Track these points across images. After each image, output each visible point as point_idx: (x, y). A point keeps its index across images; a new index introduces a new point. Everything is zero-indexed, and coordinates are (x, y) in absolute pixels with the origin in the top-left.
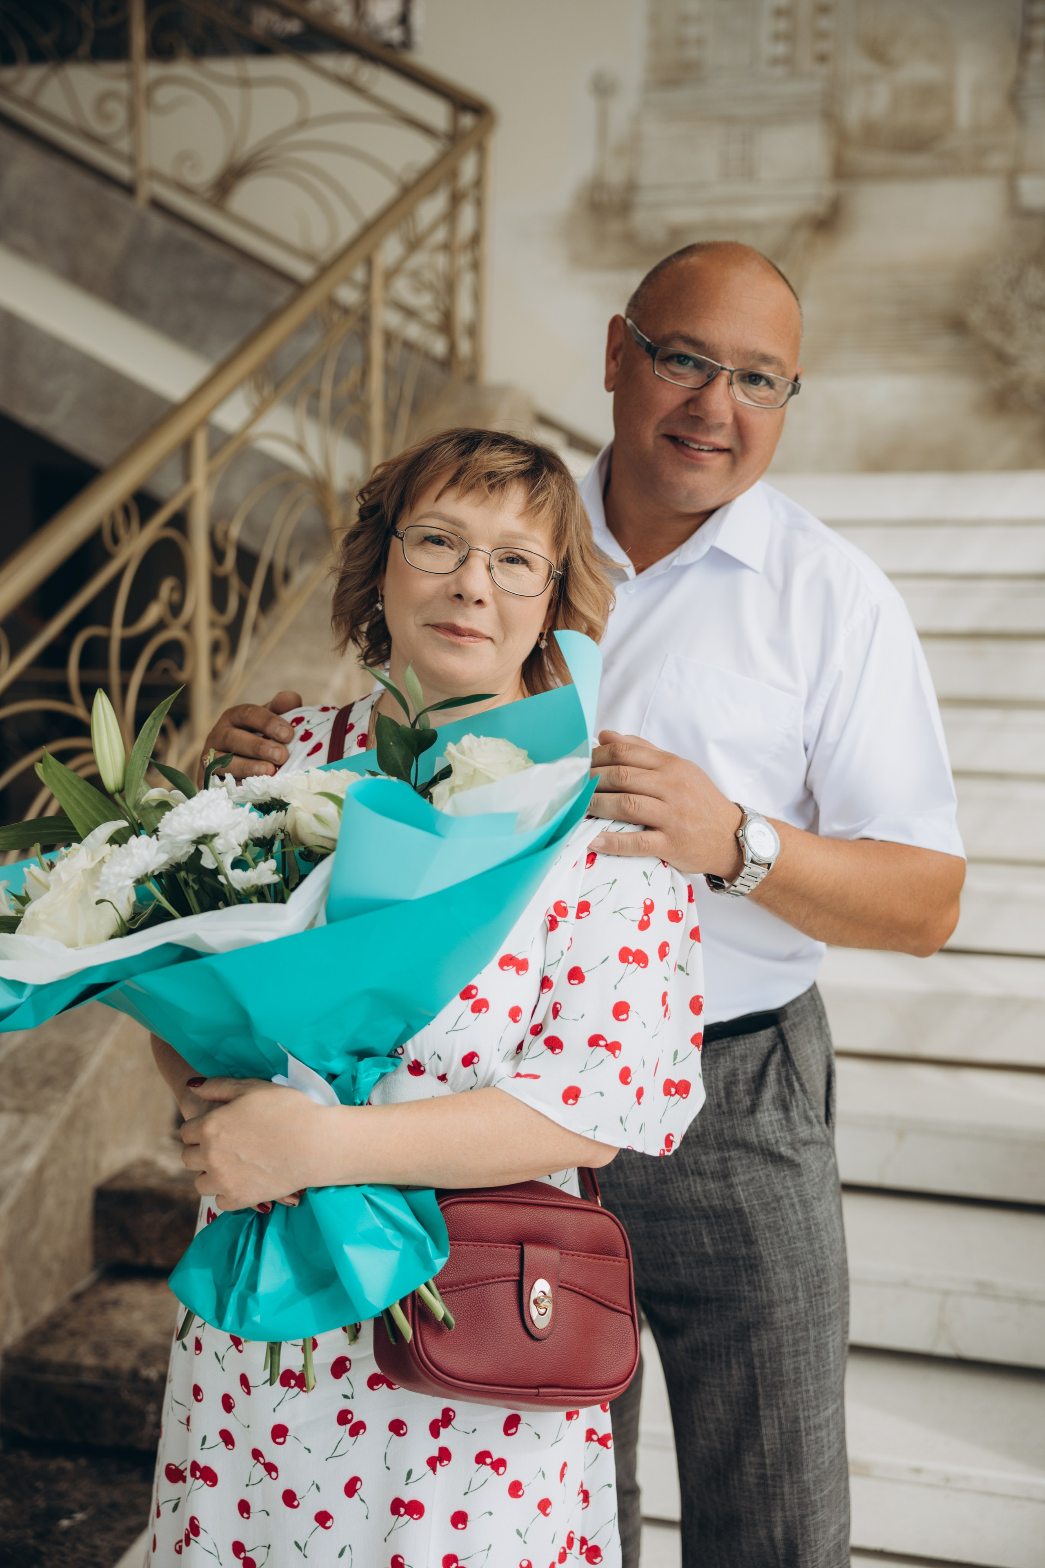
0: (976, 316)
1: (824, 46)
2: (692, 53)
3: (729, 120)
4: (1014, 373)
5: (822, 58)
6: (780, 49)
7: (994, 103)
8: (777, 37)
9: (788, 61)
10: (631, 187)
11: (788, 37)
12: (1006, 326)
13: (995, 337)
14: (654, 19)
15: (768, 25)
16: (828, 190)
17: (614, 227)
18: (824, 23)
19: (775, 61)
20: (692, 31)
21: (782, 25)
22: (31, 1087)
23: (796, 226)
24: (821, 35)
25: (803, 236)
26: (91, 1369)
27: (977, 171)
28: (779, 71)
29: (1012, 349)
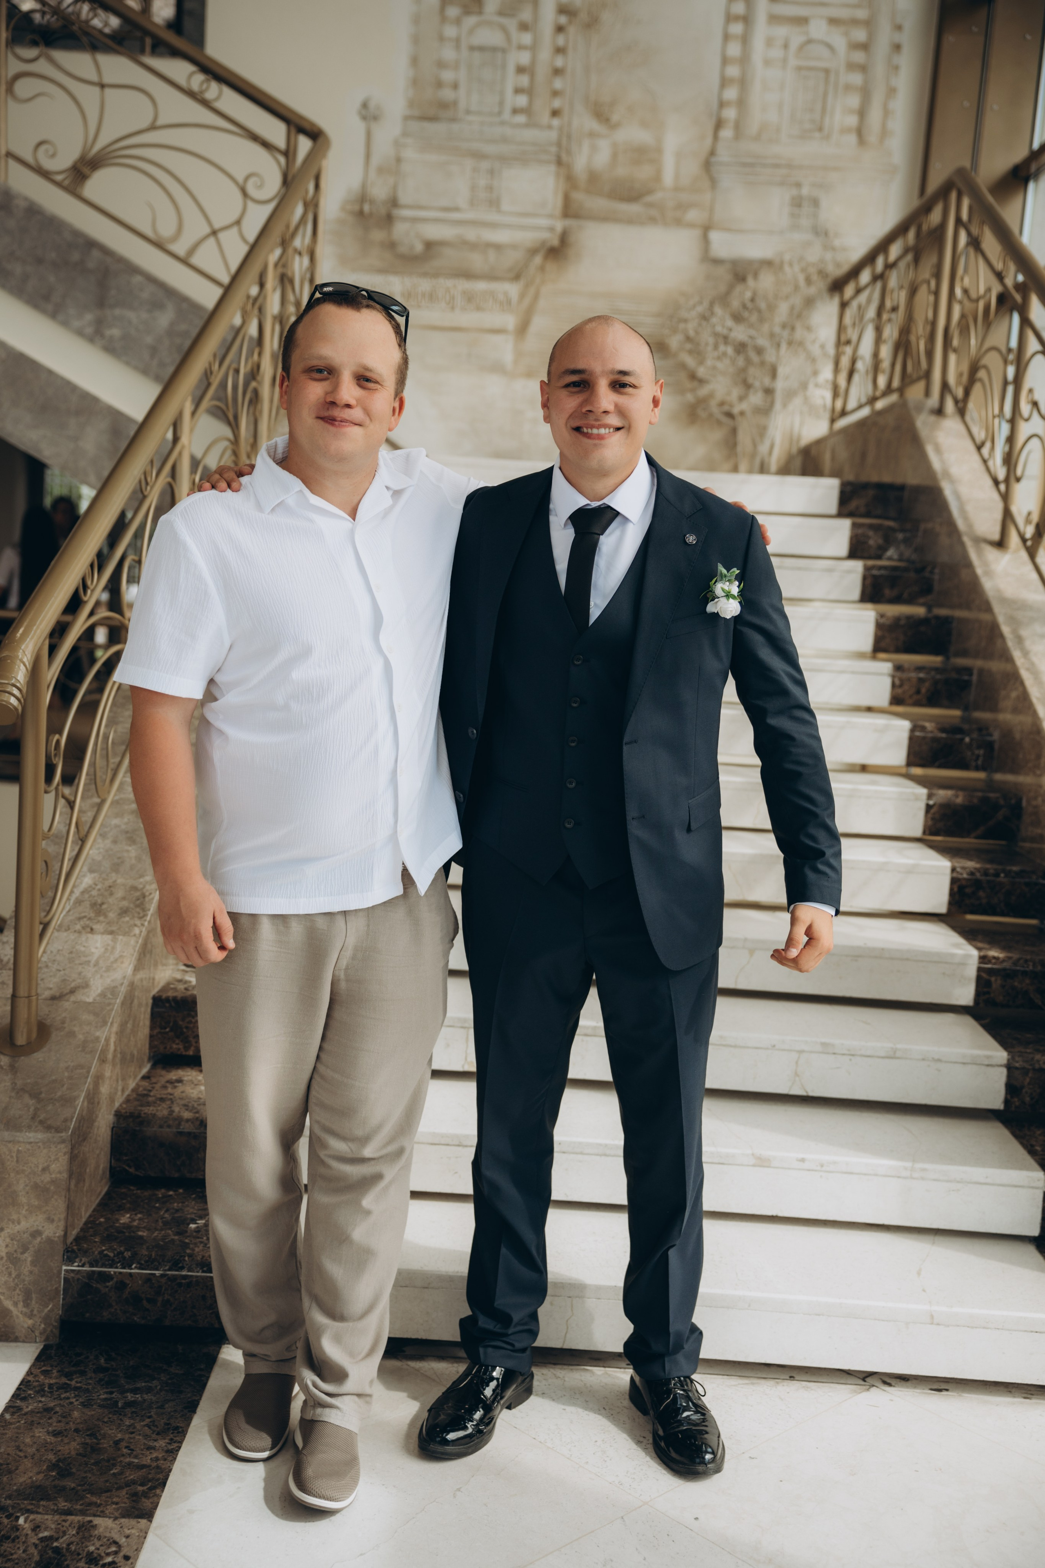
0: (674, 342)
1: (557, 103)
2: (447, 94)
3: (479, 156)
4: (703, 391)
5: (555, 113)
6: (522, 101)
7: (692, 168)
8: (518, 91)
9: (526, 111)
10: (394, 202)
11: (529, 91)
12: (698, 353)
13: (690, 361)
14: (415, 61)
15: (512, 80)
16: (559, 225)
17: (378, 235)
18: (558, 84)
19: (515, 111)
20: (447, 76)
21: (524, 80)
22: (112, 915)
23: (533, 252)
24: (555, 93)
25: (538, 260)
26: (188, 1120)
27: (678, 222)
28: (521, 119)
29: (701, 372)
